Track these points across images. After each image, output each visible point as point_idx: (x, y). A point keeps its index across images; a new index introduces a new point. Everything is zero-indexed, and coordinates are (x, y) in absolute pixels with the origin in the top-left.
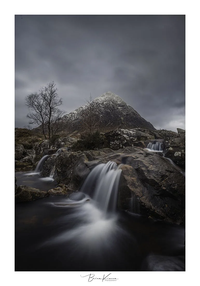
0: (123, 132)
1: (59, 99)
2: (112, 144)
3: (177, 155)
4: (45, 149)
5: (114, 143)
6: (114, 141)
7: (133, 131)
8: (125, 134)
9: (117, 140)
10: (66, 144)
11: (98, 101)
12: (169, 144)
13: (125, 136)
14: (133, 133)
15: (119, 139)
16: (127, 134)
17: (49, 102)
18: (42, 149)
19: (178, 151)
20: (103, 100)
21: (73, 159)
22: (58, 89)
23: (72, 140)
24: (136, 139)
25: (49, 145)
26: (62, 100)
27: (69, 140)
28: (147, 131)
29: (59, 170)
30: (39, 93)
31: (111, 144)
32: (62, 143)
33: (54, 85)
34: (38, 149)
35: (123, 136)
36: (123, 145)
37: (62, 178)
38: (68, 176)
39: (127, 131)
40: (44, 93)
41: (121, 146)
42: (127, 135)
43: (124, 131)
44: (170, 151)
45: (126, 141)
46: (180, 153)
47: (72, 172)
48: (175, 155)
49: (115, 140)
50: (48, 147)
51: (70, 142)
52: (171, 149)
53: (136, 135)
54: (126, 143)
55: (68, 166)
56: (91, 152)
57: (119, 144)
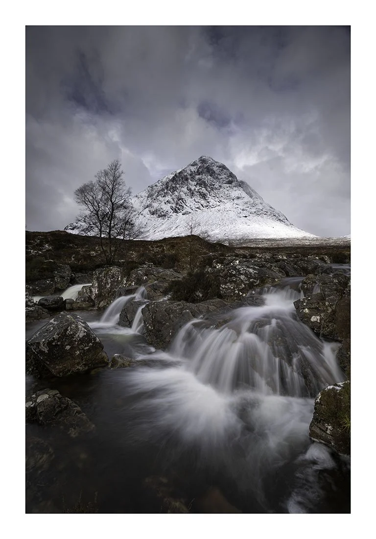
0: (239, 271)
1: (127, 188)
2: (223, 288)
3: (315, 320)
4: (114, 281)
5: (227, 287)
6: (225, 283)
7: (254, 269)
8: (242, 274)
9: (231, 282)
10: (150, 279)
11: (186, 174)
12: (305, 304)
13: (242, 277)
14: (255, 271)
15: (233, 281)
16: (246, 274)
17: (111, 194)
18: (109, 281)
19: (316, 315)
20: (194, 171)
21: (172, 316)
22: (124, 171)
23: (159, 272)
24: (258, 282)
25: (120, 276)
26: (131, 190)
27: (153, 271)
28: (275, 266)
29: (150, 327)
30: (95, 180)
31: (221, 288)
32: (145, 278)
33: (118, 165)
34: (102, 281)
35: (240, 278)
36: (239, 290)
37: (155, 339)
38: (165, 339)
39: (245, 270)
40: (103, 179)
41: (237, 292)
42: (246, 276)
43: (241, 269)
44: (306, 314)
45: (243, 286)
46: (318, 317)
47: (171, 334)
48: (312, 320)
49: (227, 283)
50: (119, 279)
51: (155, 276)
52: (307, 310)
53: (259, 275)
54: (243, 289)
55: (165, 324)
56: (196, 306)
57: (234, 288)
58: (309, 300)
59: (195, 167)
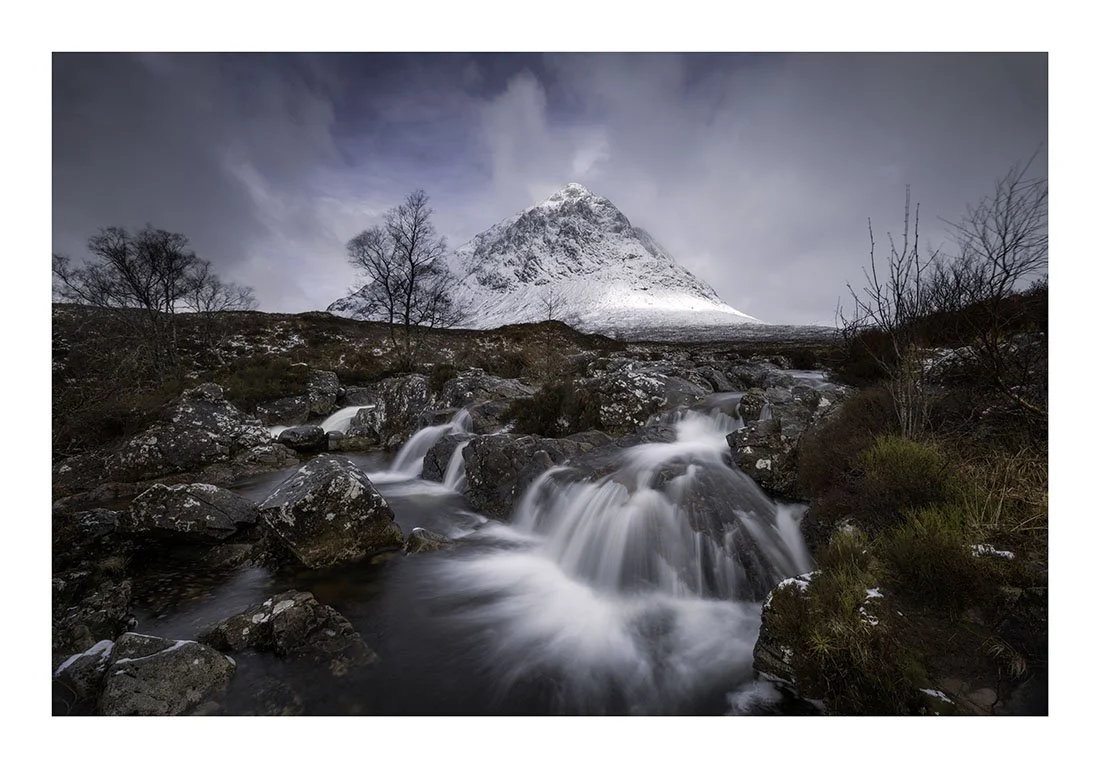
0: (632, 382)
1: (439, 239)
2: (605, 412)
3: (763, 466)
4: (414, 400)
5: (611, 410)
6: (609, 404)
7: (659, 379)
8: (638, 388)
9: (619, 401)
10: (478, 396)
11: (541, 215)
12: (745, 439)
13: (638, 393)
14: (660, 383)
15: (622, 400)
16: (644, 388)
17: (410, 247)
18: (406, 400)
19: (765, 457)
20: (556, 210)
21: (515, 460)
22: (433, 209)
23: (493, 385)
24: (666, 401)
25: (425, 392)
26: (444, 242)
27: (483, 383)
28: (695, 374)
29: (477, 481)
31: (601, 412)
32: (468, 394)
33: (424, 198)
34: (393, 400)
35: (634, 395)
36: (633, 416)
37: (486, 501)
38: (503, 501)
39: (643, 380)
40: (396, 223)
41: (629, 418)
42: (644, 391)
43: (636, 379)
44: (746, 455)
45: (640, 408)
46: (769, 462)
47: (513, 492)
48: (758, 466)
49: (612, 403)
50: (424, 396)
51: (486, 391)
52: (748, 450)
53: (667, 390)
54: (640, 413)
55: (503, 475)
56: (558, 443)
57: (624, 412)
58: (752, 431)
59: (558, 203)
